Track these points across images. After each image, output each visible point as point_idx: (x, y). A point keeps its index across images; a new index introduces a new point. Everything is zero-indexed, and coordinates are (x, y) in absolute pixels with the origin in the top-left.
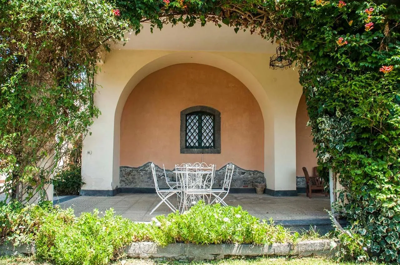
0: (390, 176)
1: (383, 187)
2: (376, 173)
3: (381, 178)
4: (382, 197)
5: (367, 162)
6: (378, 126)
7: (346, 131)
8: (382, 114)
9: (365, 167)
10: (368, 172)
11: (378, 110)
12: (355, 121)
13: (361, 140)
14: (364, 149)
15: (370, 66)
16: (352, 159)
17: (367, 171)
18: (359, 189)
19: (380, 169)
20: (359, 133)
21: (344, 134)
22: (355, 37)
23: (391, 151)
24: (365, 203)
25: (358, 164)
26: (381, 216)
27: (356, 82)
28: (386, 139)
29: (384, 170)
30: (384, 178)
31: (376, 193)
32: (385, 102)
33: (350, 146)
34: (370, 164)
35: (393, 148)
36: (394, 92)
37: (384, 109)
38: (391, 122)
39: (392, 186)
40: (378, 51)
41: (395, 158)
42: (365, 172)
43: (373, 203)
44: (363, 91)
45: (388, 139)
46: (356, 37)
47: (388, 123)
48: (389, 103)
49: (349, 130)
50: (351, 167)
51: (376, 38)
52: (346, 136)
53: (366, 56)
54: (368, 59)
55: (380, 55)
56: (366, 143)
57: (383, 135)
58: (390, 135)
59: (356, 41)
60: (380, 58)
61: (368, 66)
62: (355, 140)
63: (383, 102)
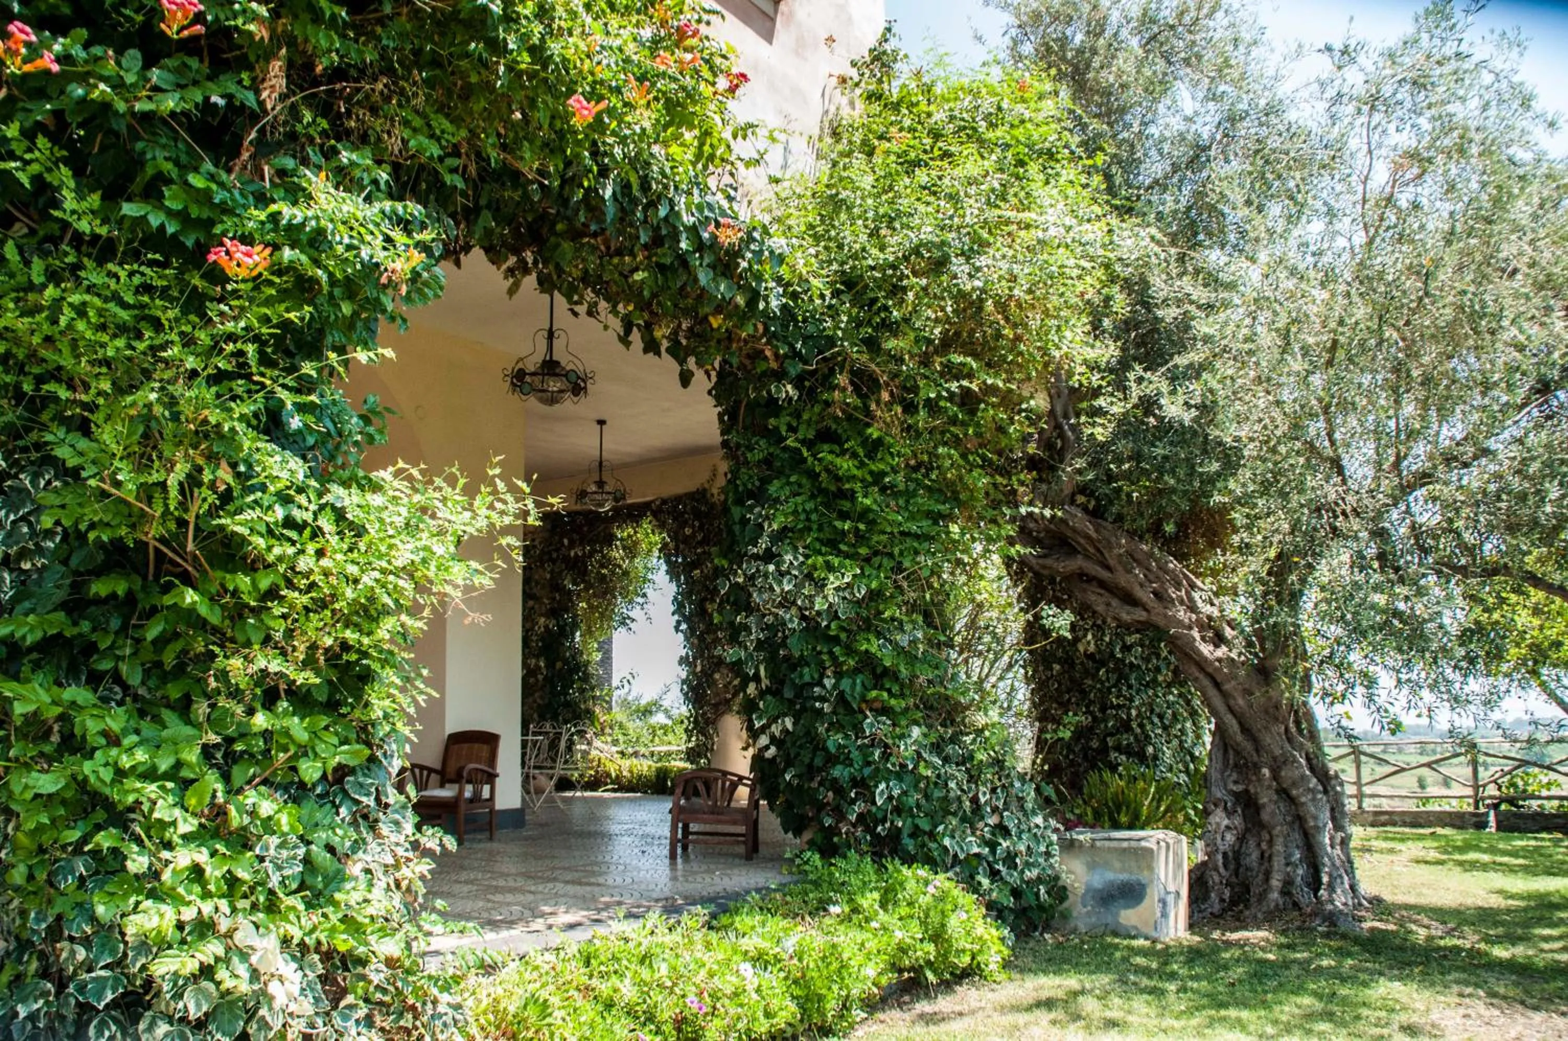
0: (207, 800)
1: (167, 863)
2: (137, 790)
3: (156, 815)
4: (155, 921)
5: (102, 726)
6: (174, 541)
7: (23, 554)
8: (193, 481)
9: (90, 755)
10: (98, 784)
11: (179, 455)
12: (63, 507)
13: (93, 609)
14: (104, 654)
15: (171, 229)
16: (19, 709)
17: (92, 779)
18: (41, 876)
19: (164, 765)
20: (90, 573)
21: (11, 571)
22: (118, 63)
23: (223, 675)
24: (73, 953)
25: (55, 738)
26: (154, 1018)
27: (87, 298)
28: (203, 610)
29: (186, 773)
30: (177, 812)
31: (126, 896)
32: (213, 420)
33: (24, 638)
34: (113, 740)
35: (232, 661)
36: (262, 375)
37: (212, 458)
38: (236, 525)
39: (214, 853)
40: (229, 171)
41: (239, 710)
42: (82, 784)
43: (114, 951)
44: (115, 347)
45: (218, 610)
46: (124, 62)
47: (222, 528)
48: (232, 429)
49: (40, 550)
50: (12, 753)
51: (221, 102)
52: (23, 583)
53: (162, 179)
54: (167, 193)
55: (229, 191)
56: (115, 623)
57: (191, 591)
58: (226, 591)
59: (118, 85)
60: (223, 202)
61: (162, 227)
62: (64, 606)
63: (205, 422)
